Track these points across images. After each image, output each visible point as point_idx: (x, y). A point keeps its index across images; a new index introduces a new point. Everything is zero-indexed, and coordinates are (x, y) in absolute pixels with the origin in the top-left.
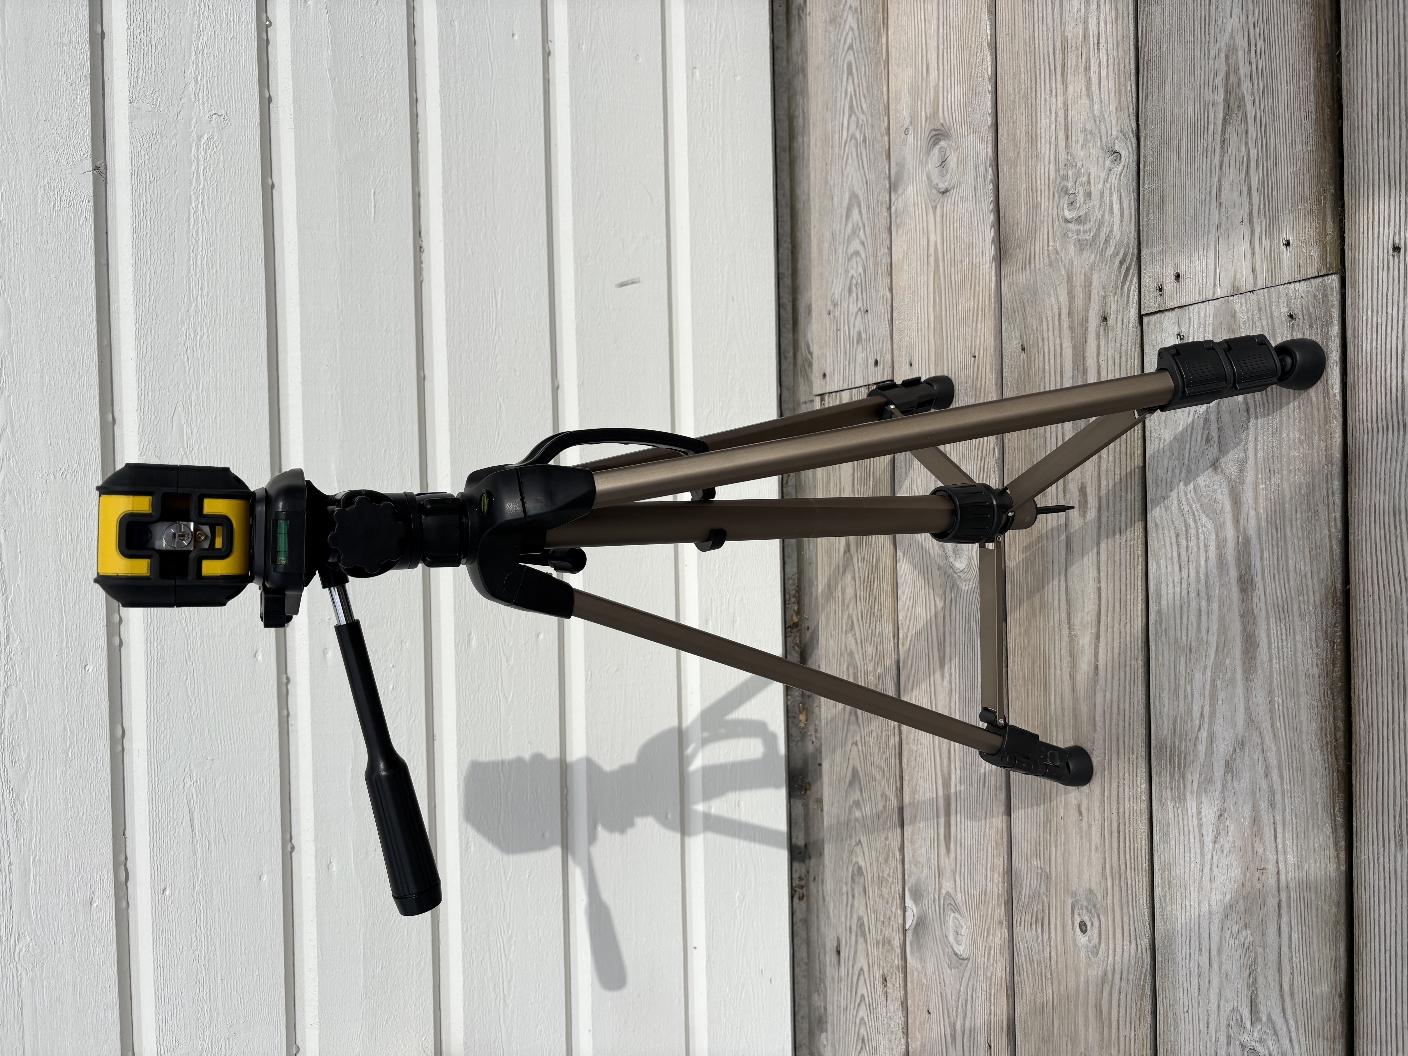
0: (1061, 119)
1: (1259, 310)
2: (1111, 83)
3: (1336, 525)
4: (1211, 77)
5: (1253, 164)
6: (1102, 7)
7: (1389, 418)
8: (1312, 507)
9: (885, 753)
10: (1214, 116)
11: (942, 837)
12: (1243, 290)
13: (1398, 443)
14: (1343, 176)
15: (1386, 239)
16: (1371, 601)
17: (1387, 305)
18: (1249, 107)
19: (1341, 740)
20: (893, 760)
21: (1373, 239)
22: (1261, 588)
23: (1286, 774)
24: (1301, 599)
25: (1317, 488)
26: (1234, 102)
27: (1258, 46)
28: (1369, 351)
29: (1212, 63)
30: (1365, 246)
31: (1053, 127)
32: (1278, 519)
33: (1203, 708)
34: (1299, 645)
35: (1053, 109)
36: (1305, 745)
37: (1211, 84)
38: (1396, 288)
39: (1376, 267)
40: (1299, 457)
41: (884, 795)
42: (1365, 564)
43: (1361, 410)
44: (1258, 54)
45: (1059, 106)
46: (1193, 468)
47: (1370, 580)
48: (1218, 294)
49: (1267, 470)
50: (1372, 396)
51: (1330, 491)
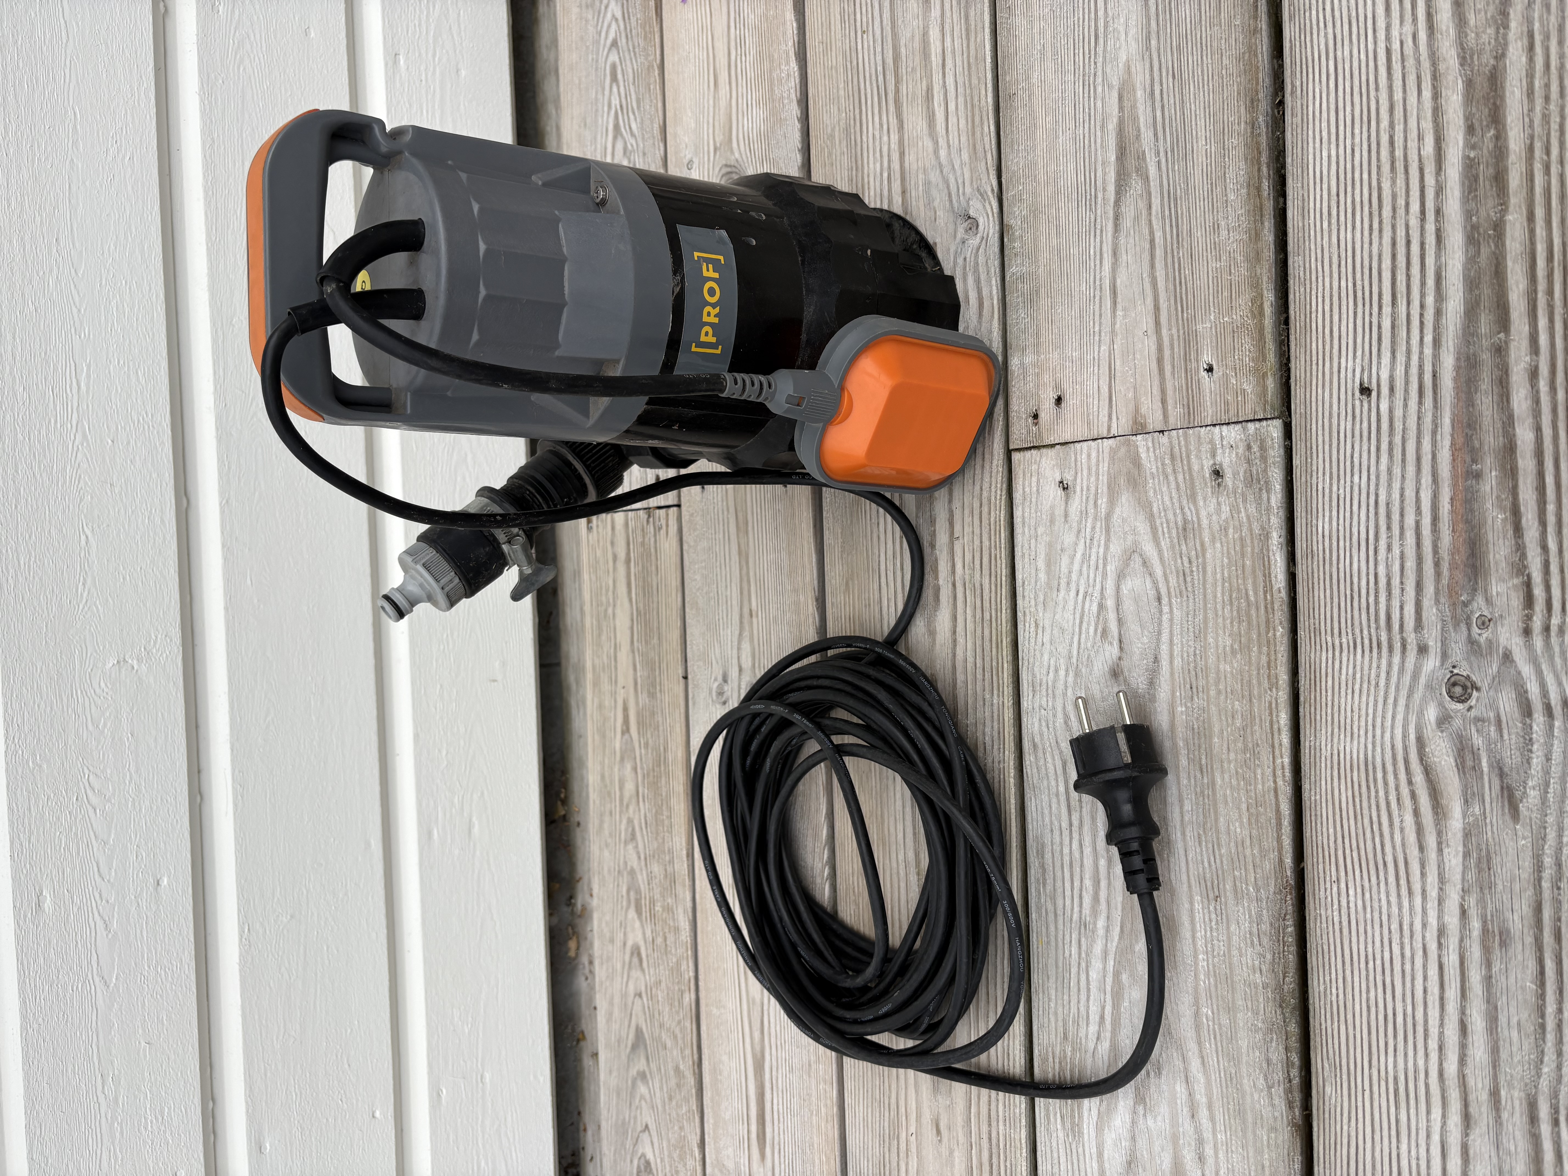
0: (896, 166)
1: (1173, 458)
2: (962, 122)
3: (1284, 776)
4: (1098, 124)
5: (1159, 252)
6: (948, 14)
7: (1357, 631)
8: (1250, 745)
9: (678, 1013)
10: (1104, 180)
11: (754, 1135)
12: (1150, 428)
13: (1370, 669)
14: (1287, 281)
15: (1350, 375)
16: (1335, 889)
17: (1352, 470)
18: (1152, 171)
19: (1296, 1081)
20: (688, 1024)
21: (1331, 373)
22: (1182, 852)
23: (1219, 1117)
24: (1237, 873)
25: (1257, 721)
26: (1131, 163)
27: (1165, 86)
28: (1327, 533)
29: (1099, 104)
30: (1320, 383)
31: (885, 175)
32: (1203, 757)
33: (1103, 1008)
34: (1235, 939)
35: (885, 149)
36: (1245, 1081)
37: (1099, 133)
38: (1365, 447)
39: (1335, 415)
40: (1232, 673)
41: (677, 1069)
42: (1325, 835)
43: (1317, 616)
44: (1165, 96)
45: (892, 146)
46: (1084, 670)
47: (1333, 859)
48: (1114, 431)
49: (1188, 686)
50: (1332, 599)
51: (1275, 727)
